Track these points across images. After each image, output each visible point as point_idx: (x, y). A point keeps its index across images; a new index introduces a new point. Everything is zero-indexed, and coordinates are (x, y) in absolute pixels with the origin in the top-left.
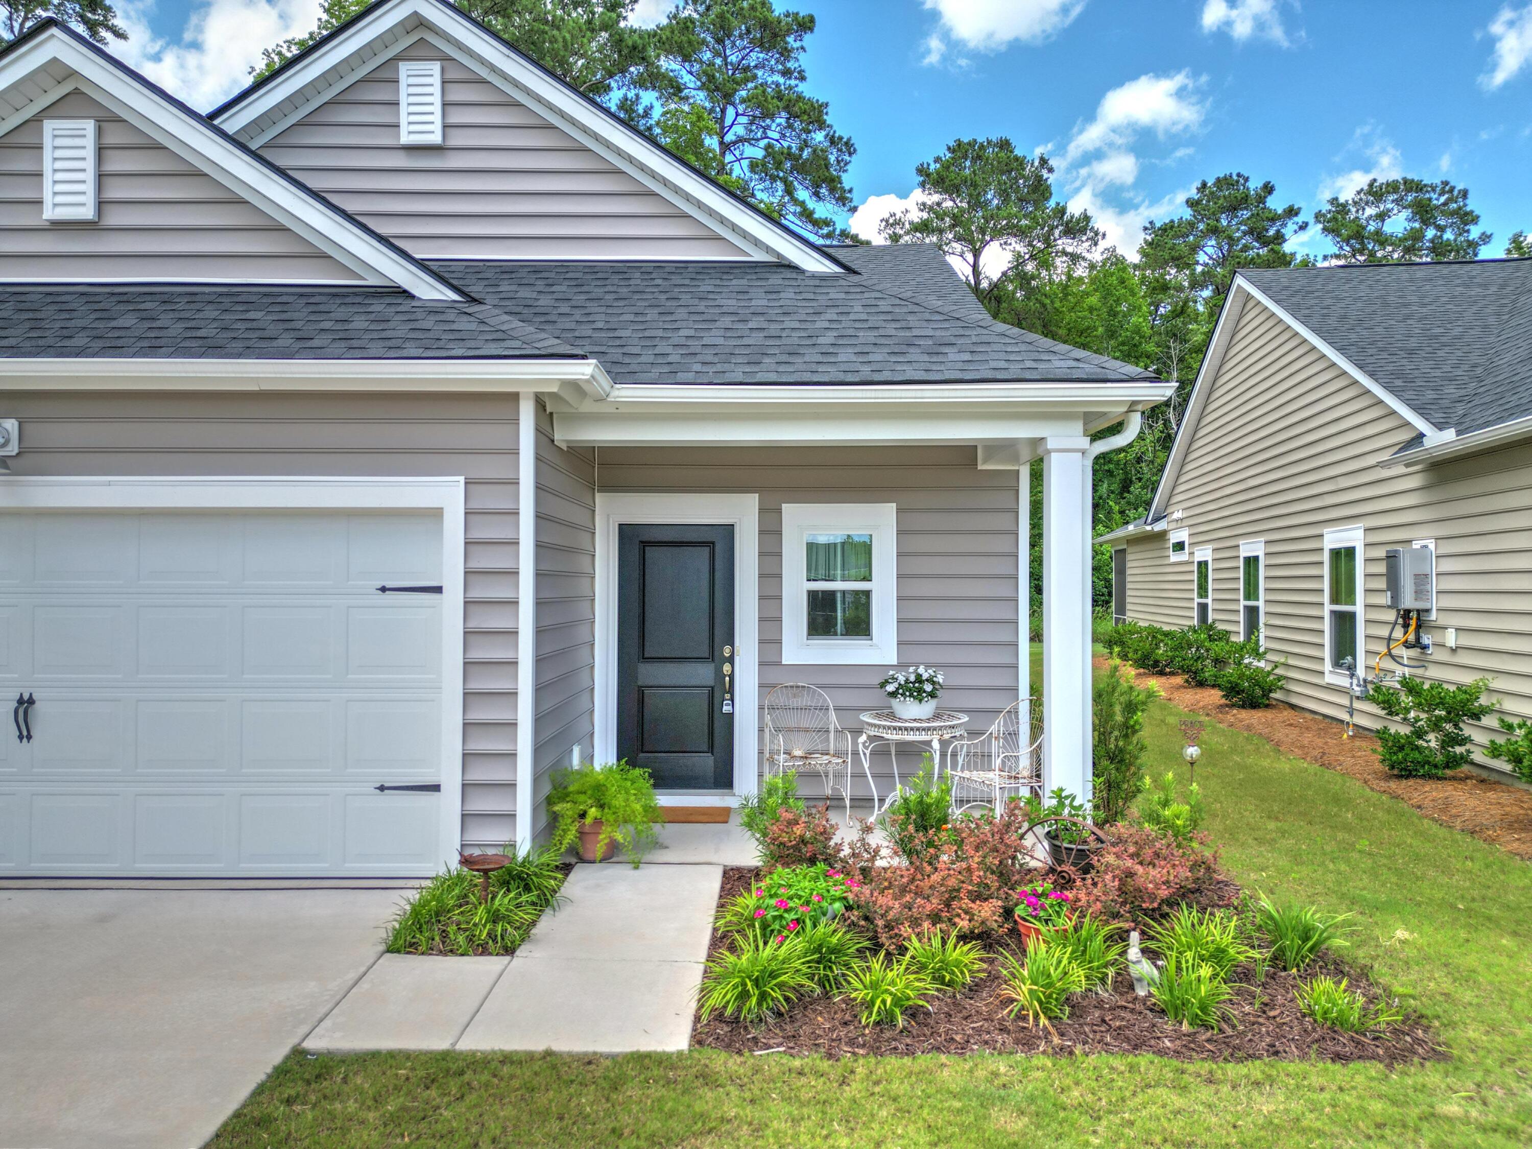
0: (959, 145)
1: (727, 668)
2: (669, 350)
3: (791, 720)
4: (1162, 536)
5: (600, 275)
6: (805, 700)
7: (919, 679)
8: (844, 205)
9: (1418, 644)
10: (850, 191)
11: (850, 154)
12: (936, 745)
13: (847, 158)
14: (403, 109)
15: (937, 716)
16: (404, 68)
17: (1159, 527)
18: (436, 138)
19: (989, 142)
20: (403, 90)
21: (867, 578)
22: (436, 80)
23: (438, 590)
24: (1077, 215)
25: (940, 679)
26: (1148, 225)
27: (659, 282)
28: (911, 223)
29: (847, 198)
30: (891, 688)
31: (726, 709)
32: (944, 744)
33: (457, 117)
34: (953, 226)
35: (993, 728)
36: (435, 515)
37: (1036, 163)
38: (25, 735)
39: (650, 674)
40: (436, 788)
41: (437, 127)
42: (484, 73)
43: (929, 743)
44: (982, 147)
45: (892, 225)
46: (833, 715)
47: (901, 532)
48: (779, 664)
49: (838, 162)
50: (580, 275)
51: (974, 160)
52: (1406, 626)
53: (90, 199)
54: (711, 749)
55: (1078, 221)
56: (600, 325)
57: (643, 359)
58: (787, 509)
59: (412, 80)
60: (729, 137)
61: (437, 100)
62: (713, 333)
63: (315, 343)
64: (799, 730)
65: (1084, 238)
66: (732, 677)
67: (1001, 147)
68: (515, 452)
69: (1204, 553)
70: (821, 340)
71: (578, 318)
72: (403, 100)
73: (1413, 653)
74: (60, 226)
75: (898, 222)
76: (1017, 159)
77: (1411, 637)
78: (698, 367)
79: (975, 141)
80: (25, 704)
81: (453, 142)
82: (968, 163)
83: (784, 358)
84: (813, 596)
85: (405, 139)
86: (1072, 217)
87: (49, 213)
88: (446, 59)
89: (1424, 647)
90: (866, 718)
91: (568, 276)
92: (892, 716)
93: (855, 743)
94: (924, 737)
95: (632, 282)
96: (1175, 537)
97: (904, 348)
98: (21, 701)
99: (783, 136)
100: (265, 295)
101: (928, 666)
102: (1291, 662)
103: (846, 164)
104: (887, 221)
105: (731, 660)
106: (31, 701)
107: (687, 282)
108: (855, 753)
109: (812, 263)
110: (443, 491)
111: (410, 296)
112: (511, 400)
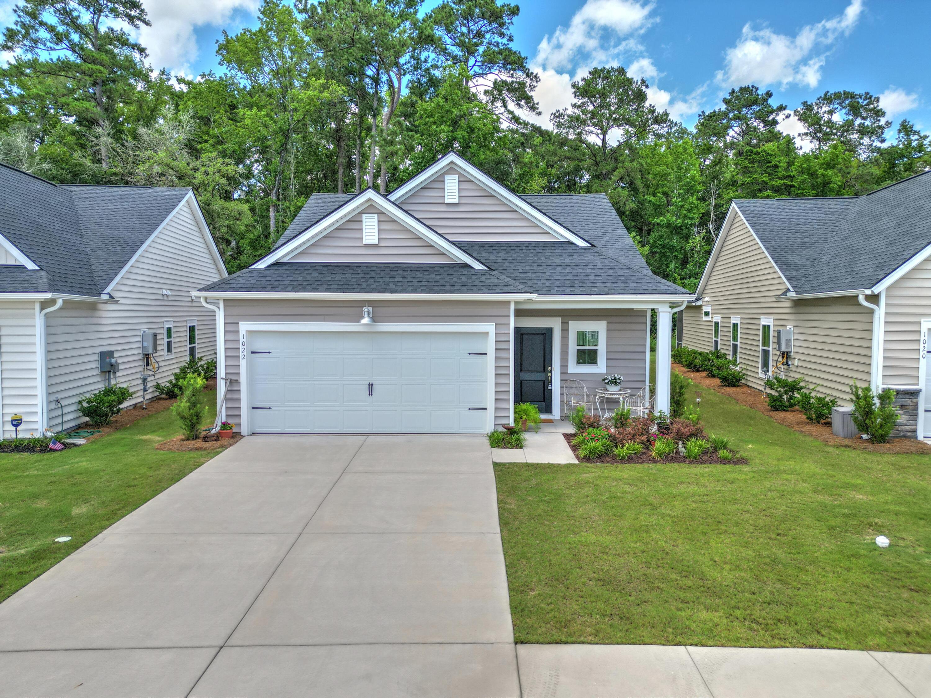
0: (596, 71)
1: (549, 374)
2: (545, 281)
3: (572, 391)
4: (700, 307)
5: (512, 248)
6: (576, 385)
7: (615, 378)
8: (534, 111)
9: (787, 364)
12: (621, 399)
14: (446, 191)
15: (620, 390)
16: (447, 177)
17: (699, 303)
18: (456, 201)
19: (612, 69)
20: (446, 185)
21: (597, 345)
22: (457, 181)
23: (488, 354)
24: (661, 113)
25: (622, 378)
26: (701, 114)
27: (532, 251)
28: (568, 116)
29: (535, 108)
30: (606, 381)
32: (624, 398)
33: (464, 193)
34: (591, 119)
35: (639, 394)
36: (487, 333)
37: (639, 83)
38: (371, 394)
39: (524, 376)
40: (487, 409)
41: (457, 197)
42: (472, 179)
43: (619, 398)
44: (609, 72)
45: (557, 117)
46: (586, 390)
47: (608, 330)
48: (567, 373)
49: (530, 86)
50: (505, 248)
51: (603, 79)
52: (783, 357)
53: (376, 238)
54: (544, 400)
55: (662, 116)
56: (521, 271)
57: (538, 285)
58: (571, 323)
59: (449, 181)
60: (471, 73)
61: (457, 187)
62: (557, 274)
64: (575, 394)
65: (665, 125)
66: (551, 377)
67: (619, 72)
68: (509, 316)
69: (717, 318)
70: (590, 277)
71: (512, 267)
72: (446, 188)
73: (786, 367)
74: (367, 245)
75: (561, 115)
76: (628, 80)
77: (785, 361)
78: (556, 288)
79: (604, 68)
80: (371, 385)
81: (462, 202)
82: (600, 81)
83: (581, 284)
84: (578, 351)
85: (447, 201)
86: (659, 114)
87: (365, 242)
88: (459, 174)
89: (789, 365)
90: (597, 390)
91: (502, 248)
92: (606, 390)
93: (595, 398)
94: (617, 396)
95: (524, 251)
96: (706, 309)
97: (616, 281)
98: (369, 385)
99: (500, 72)
100: (430, 267)
101: (618, 374)
102: (748, 368)
104: (555, 115)
105: (551, 372)
106: (372, 385)
107: (541, 251)
108: (595, 402)
109: (580, 243)
110: (490, 328)
111: (473, 268)
112: (508, 302)
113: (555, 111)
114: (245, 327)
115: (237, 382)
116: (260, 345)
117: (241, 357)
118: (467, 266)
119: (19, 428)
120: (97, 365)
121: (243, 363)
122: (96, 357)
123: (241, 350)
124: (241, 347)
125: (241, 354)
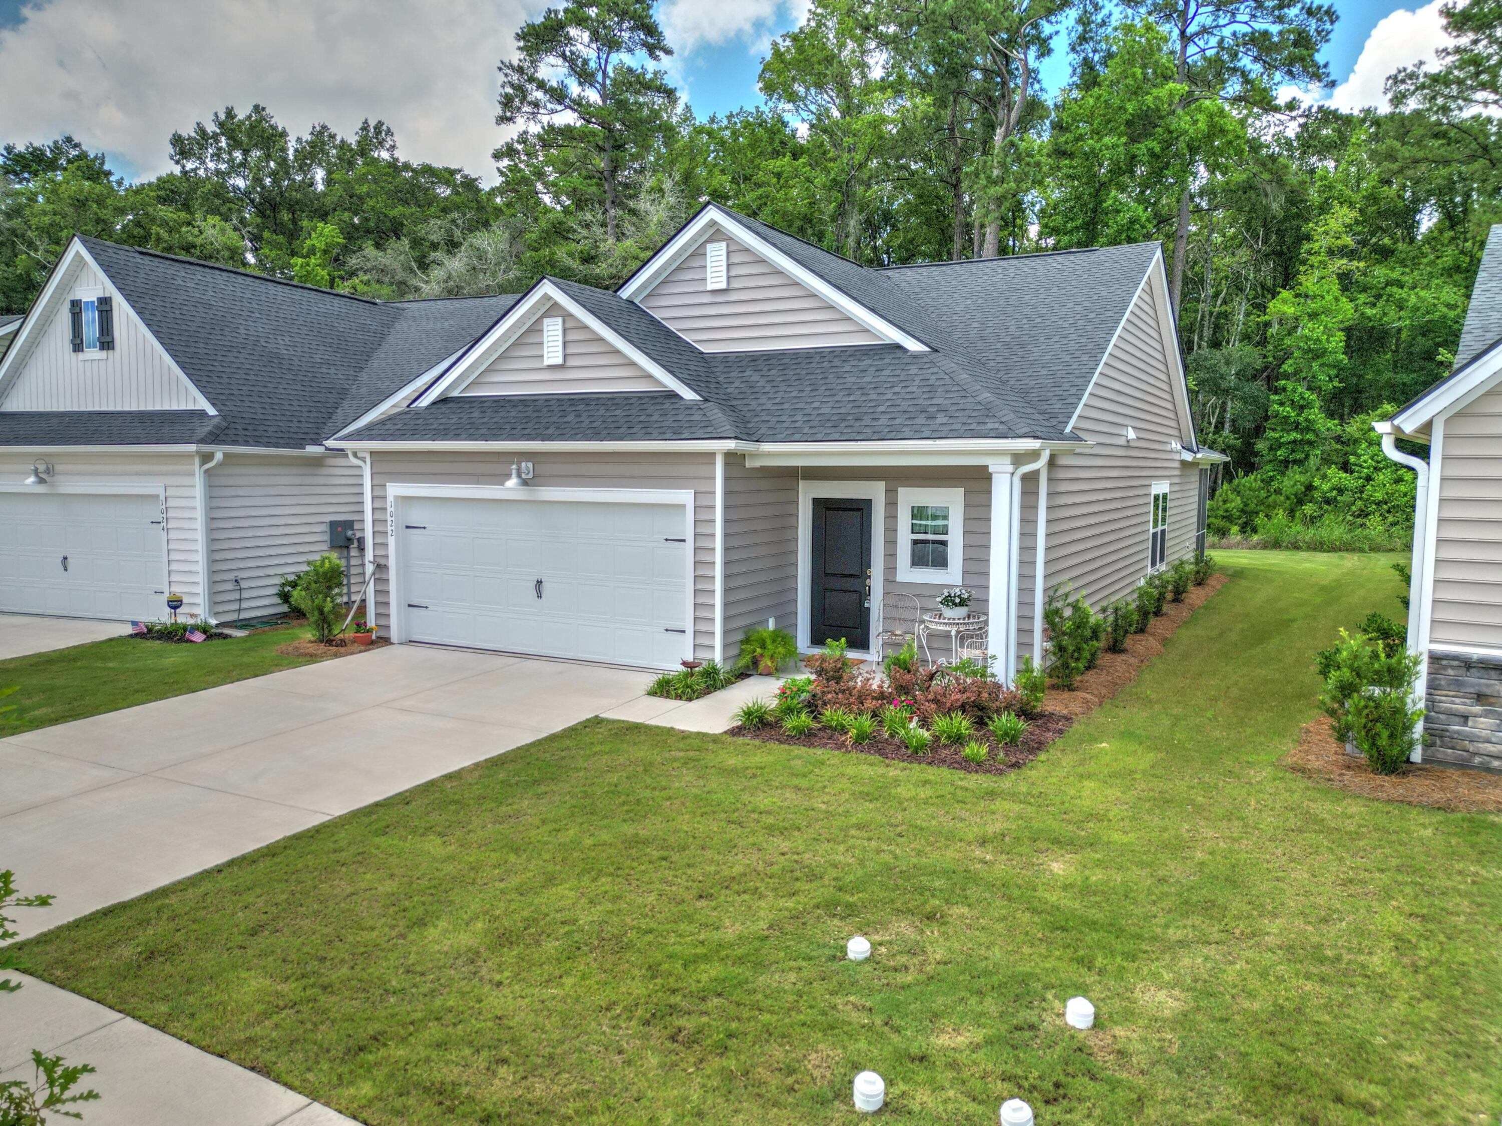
1: (867, 582)
2: (800, 418)
3: (896, 614)
5: (799, 360)
6: (907, 603)
8: (1320, 81)
10: (1326, 66)
11: (1332, 22)
13: (1328, 26)
14: (709, 270)
15: (968, 617)
16: (709, 247)
18: (724, 285)
20: (709, 259)
21: (947, 534)
22: (724, 252)
23: (684, 541)
30: (940, 599)
31: (866, 605)
32: (958, 632)
33: (734, 272)
36: (684, 506)
38: (539, 596)
39: (829, 582)
40: (684, 632)
41: (724, 279)
45: (1402, 81)
46: (919, 613)
47: (966, 506)
48: (895, 581)
49: (1319, 33)
50: (789, 361)
53: (560, 354)
54: (859, 627)
58: (901, 490)
59: (713, 254)
60: (1192, 29)
61: (724, 263)
62: (830, 404)
63: (634, 430)
64: (900, 619)
66: (870, 587)
68: (714, 478)
70: (879, 409)
72: (709, 265)
74: (551, 367)
80: (539, 582)
81: (732, 286)
83: (852, 422)
84: (915, 542)
85: (710, 287)
87: (546, 362)
88: (727, 241)
91: (783, 361)
92: (940, 615)
95: (811, 365)
97: (917, 414)
98: (536, 582)
99: (1254, 16)
100: (626, 398)
103: (1328, 33)
105: (870, 577)
106: (541, 582)
109: (913, 346)
110: (685, 497)
111: (682, 398)
112: (711, 455)
113: (1394, 72)
114: (394, 490)
115: (386, 567)
116: (416, 516)
117: (390, 533)
118: (673, 396)
119: (178, 611)
120: (326, 537)
121: (391, 541)
122: (324, 528)
123: (389, 523)
124: (389, 519)
125: (389, 529)
